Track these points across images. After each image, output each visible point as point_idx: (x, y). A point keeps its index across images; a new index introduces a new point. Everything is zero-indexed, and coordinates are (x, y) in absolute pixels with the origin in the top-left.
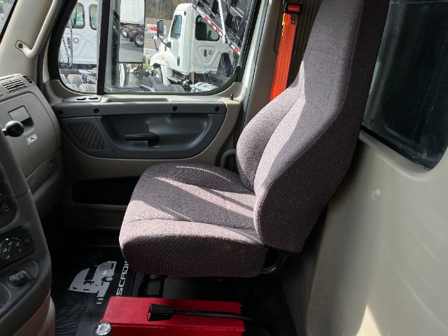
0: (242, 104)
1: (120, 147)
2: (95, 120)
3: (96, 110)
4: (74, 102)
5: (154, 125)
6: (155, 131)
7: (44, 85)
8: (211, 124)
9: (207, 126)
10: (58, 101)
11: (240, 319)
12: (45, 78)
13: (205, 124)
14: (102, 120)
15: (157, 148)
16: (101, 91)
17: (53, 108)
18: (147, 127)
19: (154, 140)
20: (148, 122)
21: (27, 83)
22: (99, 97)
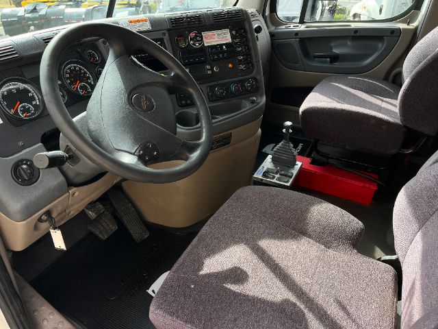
0: (416, 28)
1: (310, 63)
2: (294, 41)
3: (297, 33)
4: (283, 28)
5: (337, 46)
6: (336, 51)
7: (266, 17)
8: (385, 45)
9: (381, 48)
10: (273, 28)
11: (375, 182)
12: (267, 13)
13: (380, 45)
14: (299, 42)
15: (337, 65)
16: (302, 21)
17: (270, 33)
18: (331, 48)
19: (335, 58)
20: (332, 44)
21: (257, 14)
22: (300, 25)
